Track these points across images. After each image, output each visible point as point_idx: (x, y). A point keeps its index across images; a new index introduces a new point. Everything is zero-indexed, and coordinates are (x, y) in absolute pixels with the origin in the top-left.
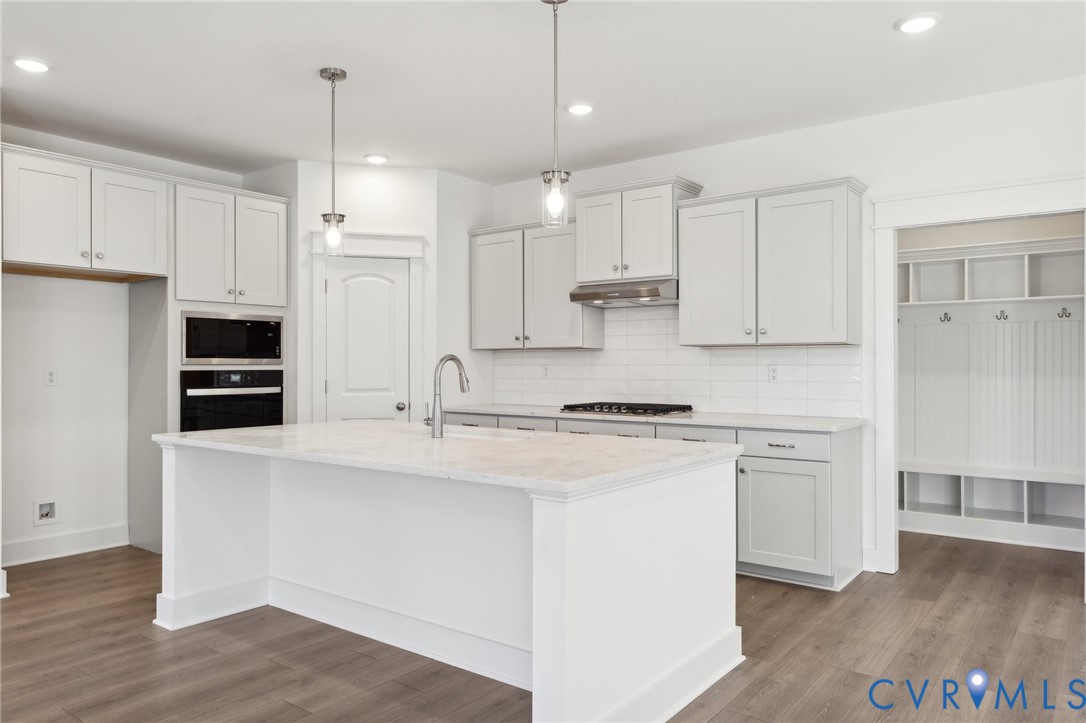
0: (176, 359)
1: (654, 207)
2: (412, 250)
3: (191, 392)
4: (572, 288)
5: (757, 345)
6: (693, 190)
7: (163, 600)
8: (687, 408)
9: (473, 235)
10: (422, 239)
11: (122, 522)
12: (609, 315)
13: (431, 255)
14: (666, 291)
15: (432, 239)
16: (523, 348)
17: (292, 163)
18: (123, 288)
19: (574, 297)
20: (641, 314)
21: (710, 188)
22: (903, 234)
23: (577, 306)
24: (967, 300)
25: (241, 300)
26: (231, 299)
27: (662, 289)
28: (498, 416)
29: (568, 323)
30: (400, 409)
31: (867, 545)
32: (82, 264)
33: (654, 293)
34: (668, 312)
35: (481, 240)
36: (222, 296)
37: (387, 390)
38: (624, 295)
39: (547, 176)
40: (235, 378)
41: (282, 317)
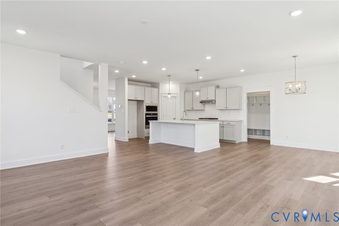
0: (145, 111)
1: (212, 89)
2: (176, 95)
3: (147, 116)
4: (200, 101)
5: (227, 109)
6: (218, 87)
7: (150, 141)
8: (217, 119)
9: (185, 93)
10: (177, 94)
11: (136, 134)
12: (206, 105)
13: (179, 96)
14: (214, 102)
15: (179, 94)
16: (192, 110)
17: (159, 83)
18: (136, 101)
19: (200, 102)
20: (209, 105)
21: (220, 86)
22: (248, 94)
23: (201, 104)
24: (263, 102)
25: (153, 103)
26: (151, 103)
27: (213, 101)
29: (199, 106)
30: (174, 119)
31: (242, 138)
32: (135, 99)
33: (212, 102)
34: (214, 104)
35: (186, 93)
36: (150, 103)
37: (172, 116)
38: (207, 102)
39: (197, 91)
40: (152, 114)
41: (158, 106)
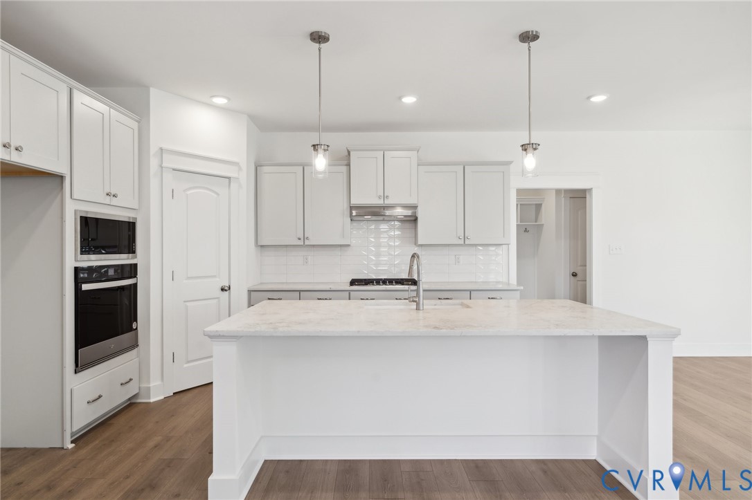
0: (72, 258)
2: (230, 172)
3: (85, 287)
9: (258, 165)
10: (238, 164)
13: (243, 177)
15: (244, 165)
16: (304, 244)
25: (114, 201)
26: (108, 200)
28: (300, 291)
30: (223, 290)
35: (266, 169)
36: (103, 198)
37: (215, 276)
40: (111, 272)
41: (136, 218)
